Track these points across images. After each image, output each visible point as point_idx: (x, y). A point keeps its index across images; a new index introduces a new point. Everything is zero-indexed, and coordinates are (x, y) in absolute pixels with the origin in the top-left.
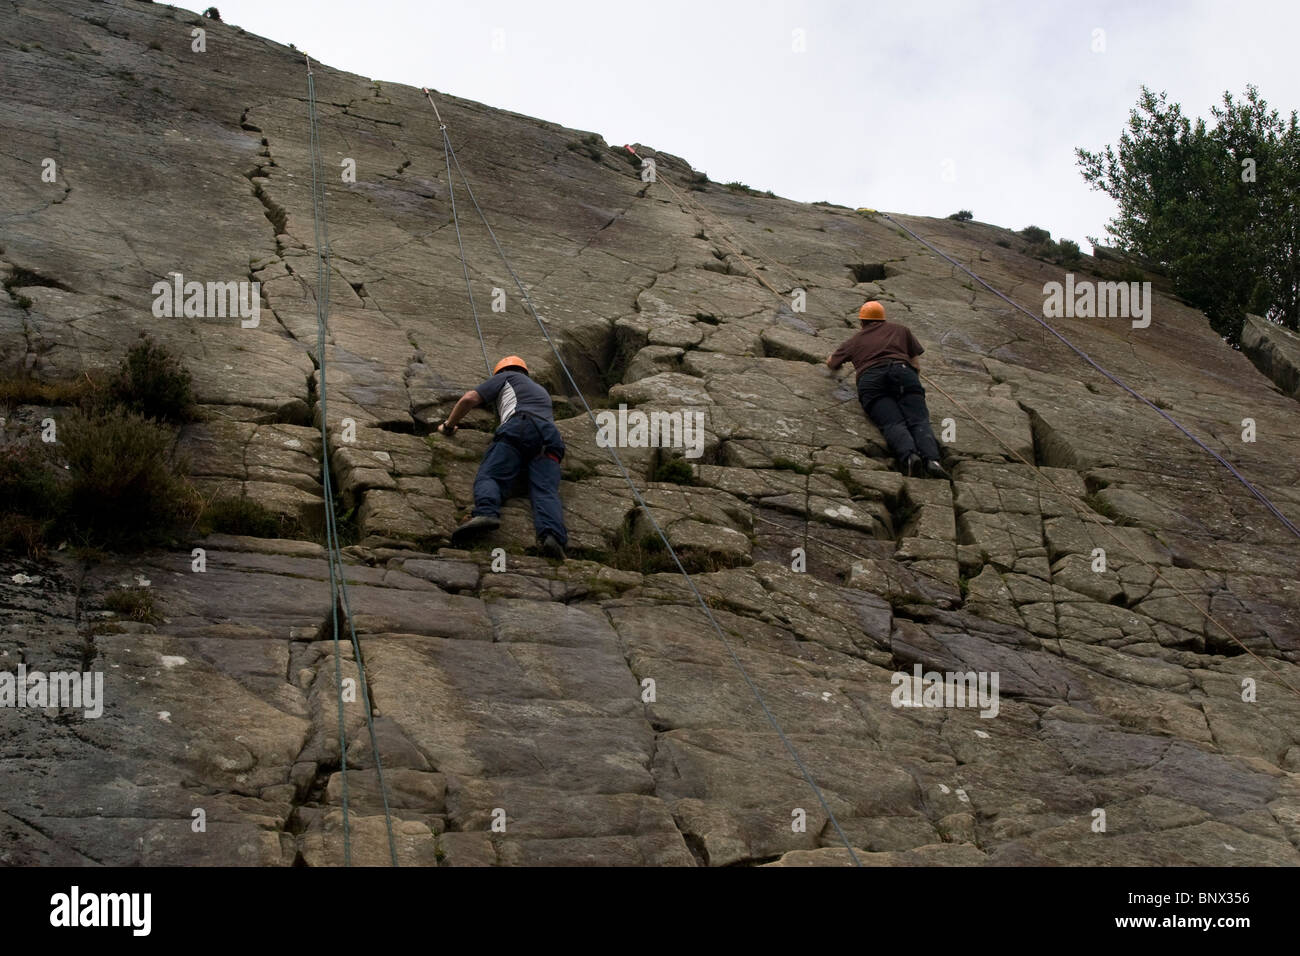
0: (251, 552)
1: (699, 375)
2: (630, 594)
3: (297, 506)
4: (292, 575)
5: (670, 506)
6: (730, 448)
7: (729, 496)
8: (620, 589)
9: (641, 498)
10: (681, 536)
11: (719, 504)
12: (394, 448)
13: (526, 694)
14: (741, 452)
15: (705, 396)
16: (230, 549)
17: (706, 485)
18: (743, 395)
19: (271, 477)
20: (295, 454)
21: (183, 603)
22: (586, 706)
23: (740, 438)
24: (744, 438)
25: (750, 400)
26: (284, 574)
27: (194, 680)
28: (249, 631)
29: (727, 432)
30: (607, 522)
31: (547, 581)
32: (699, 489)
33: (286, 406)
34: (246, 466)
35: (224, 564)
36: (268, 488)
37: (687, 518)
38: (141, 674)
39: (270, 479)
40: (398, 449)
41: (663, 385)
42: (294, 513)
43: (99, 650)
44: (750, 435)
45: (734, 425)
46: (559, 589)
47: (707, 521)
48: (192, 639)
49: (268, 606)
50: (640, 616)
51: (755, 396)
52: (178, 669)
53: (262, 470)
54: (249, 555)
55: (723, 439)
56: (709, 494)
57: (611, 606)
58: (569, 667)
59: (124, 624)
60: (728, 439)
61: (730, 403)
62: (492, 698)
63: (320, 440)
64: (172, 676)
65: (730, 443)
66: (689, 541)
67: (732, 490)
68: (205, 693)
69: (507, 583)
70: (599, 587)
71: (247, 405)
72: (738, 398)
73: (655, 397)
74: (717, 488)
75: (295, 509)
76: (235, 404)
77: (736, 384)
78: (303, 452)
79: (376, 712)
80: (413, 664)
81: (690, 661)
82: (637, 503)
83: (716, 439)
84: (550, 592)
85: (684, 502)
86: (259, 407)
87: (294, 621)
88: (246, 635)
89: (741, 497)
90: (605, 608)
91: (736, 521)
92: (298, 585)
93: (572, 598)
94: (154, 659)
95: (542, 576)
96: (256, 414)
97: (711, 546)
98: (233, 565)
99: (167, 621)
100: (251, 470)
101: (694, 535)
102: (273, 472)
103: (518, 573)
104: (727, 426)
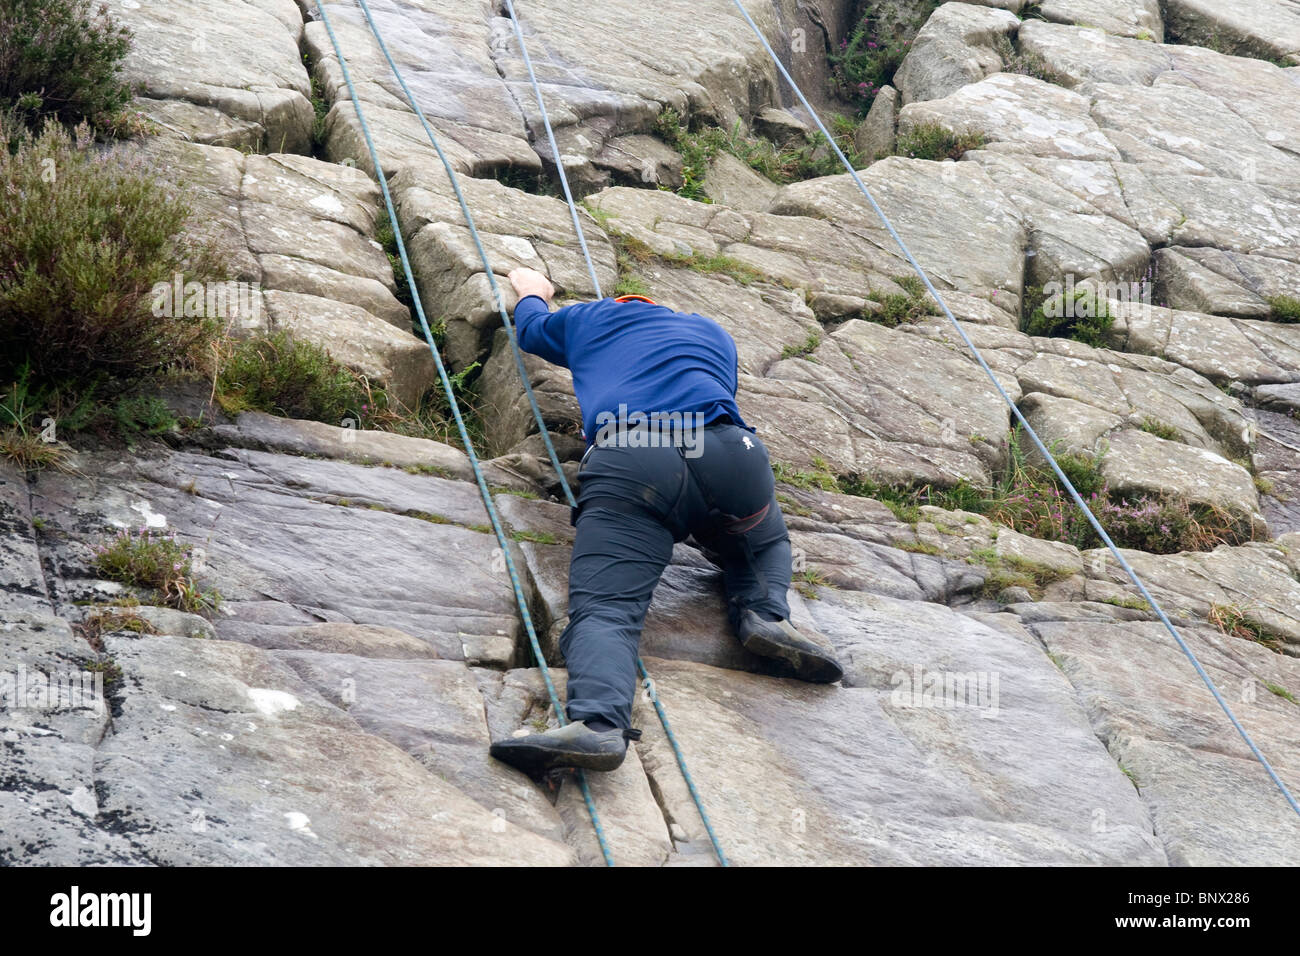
0: (330, 457)
1: (1066, 82)
2: (1062, 592)
3: (380, 353)
4: (428, 517)
5: (1088, 396)
6: (1172, 265)
7: (1198, 379)
8: (1045, 579)
9: (1031, 372)
10: (1126, 465)
11: (1179, 394)
12: (537, 231)
13: (942, 805)
14: (1199, 278)
15: (1097, 135)
16: (289, 450)
17: (1142, 348)
18: (1172, 140)
19: (312, 282)
20: (340, 230)
21: (244, 569)
22: (1056, 837)
23: (1190, 243)
24: (1199, 244)
25: (1187, 152)
26: (410, 513)
27: (325, 745)
28: (392, 641)
29: (1161, 228)
30: (979, 423)
31: (903, 554)
32: (1134, 358)
33: (277, 110)
34: (256, 253)
35: (290, 484)
36: (316, 310)
37: (1129, 424)
38: (223, 727)
39: (310, 288)
40: (548, 234)
41: (1009, 106)
42: (375, 368)
43: (125, 669)
44: (1209, 237)
45: (1171, 212)
46: (934, 576)
47: (1168, 435)
48: (293, 653)
49: (402, 583)
50: (1097, 643)
51: (1196, 144)
52: (289, 720)
53: (290, 267)
54: (326, 462)
55: (1157, 245)
56: (1156, 370)
57: (1037, 619)
58: (1004, 751)
59: (150, 613)
60: (1163, 245)
61: (1153, 156)
62: (883, 810)
63: (377, 198)
64: (281, 734)
65: (1169, 253)
66: (1141, 478)
67: (1199, 363)
68: (356, 776)
69: (831, 555)
70: (1005, 574)
71: (200, 102)
72: (1161, 146)
73: (999, 133)
74: (1168, 358)
75: (377, 360)
76: (177, 97)
77: (1149, 110)
78: (351, 226)
79: (677, 830)
80: (717, 729)
81: (1219, 750)
82: (1027, 386)
83: (1144, 243)
84: (915, 578)
85: (1114, 387)
86: (226, 108)
87: (467, 621)
88: (386, 647)
89: (1218, 379)
90: (1027, 620)
91: (1214, 434)
92: (445, 541)
93: (960, 593)
94: (235, 695)
95: (891, 541)
96: (225, 127)
97: (1188, 490)
98: (305, 486)
99: (228, 609)
100: (267, 262)
101: (1150, 465)
102: (313, 273)
103: (844, 531)
104: (1159, 214)
